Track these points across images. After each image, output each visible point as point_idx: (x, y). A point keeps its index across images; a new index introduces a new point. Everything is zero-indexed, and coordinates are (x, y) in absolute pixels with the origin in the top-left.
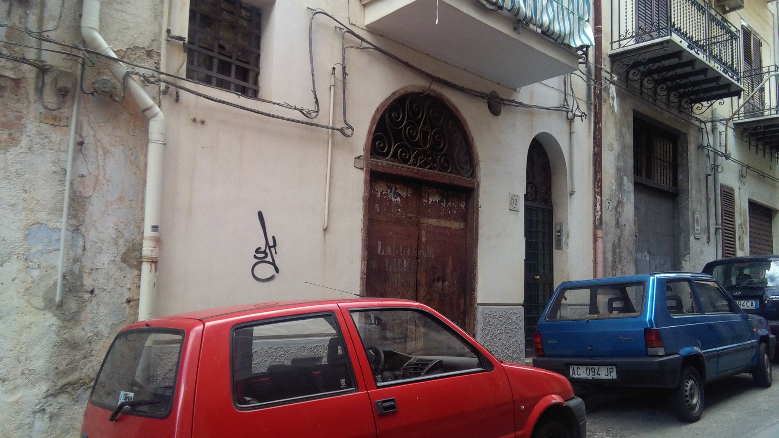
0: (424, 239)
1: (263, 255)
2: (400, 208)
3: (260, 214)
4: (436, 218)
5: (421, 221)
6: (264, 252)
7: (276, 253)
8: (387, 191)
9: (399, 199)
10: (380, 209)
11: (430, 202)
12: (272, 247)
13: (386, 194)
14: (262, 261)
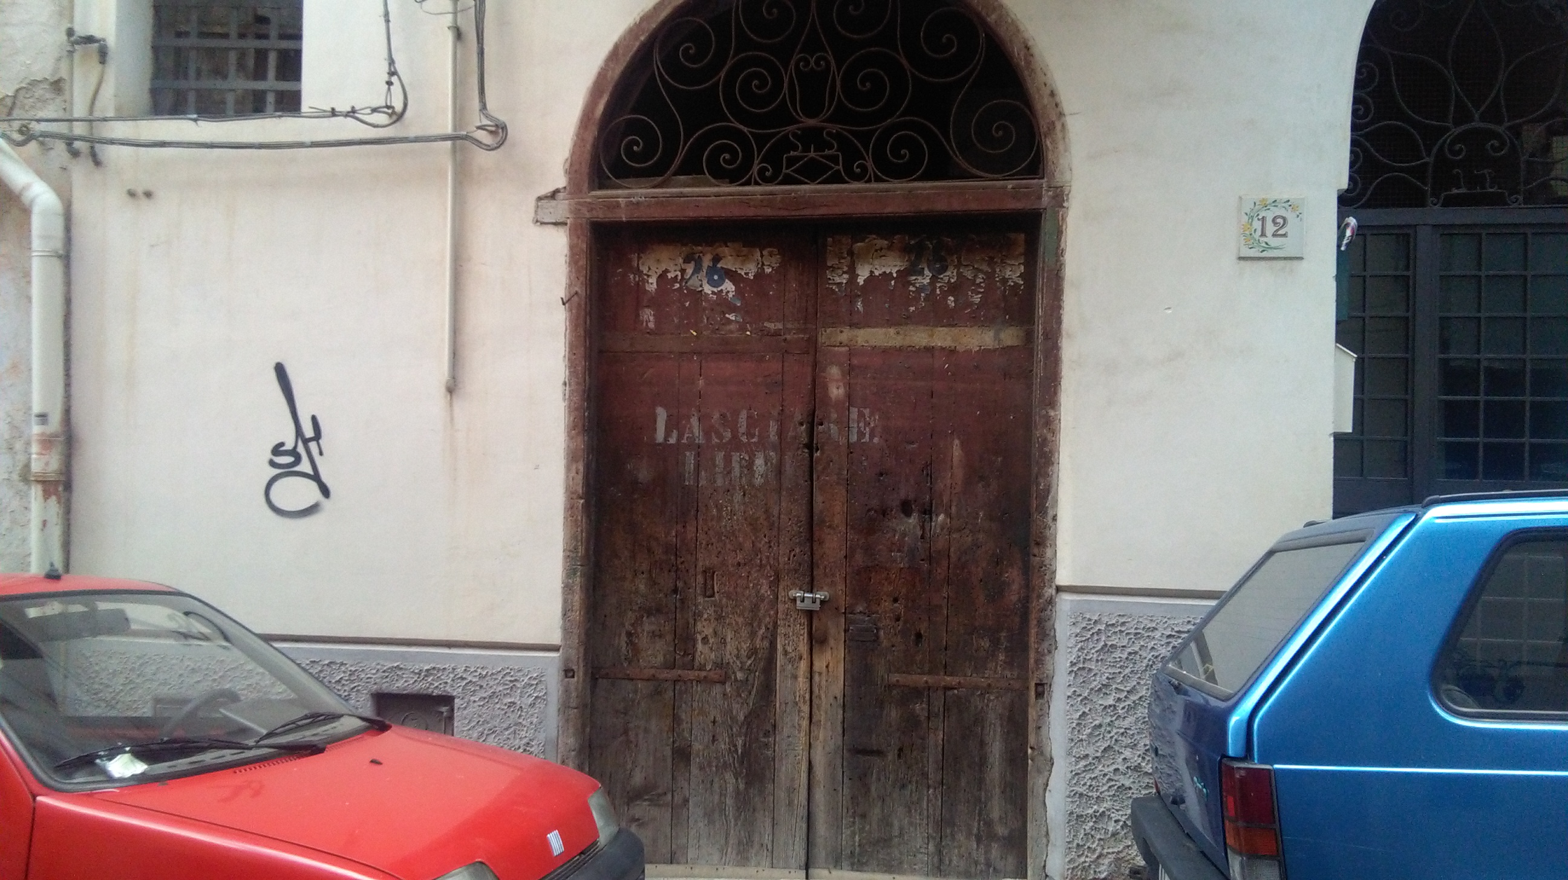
0: (836, 392)
1: (289, 459)
2: (733, 309)
3: (280, 371)
4: (890, 323)
5: (822, 339)
6: (294, 452)
7: (321, 453)
8: (683, 271)
9: (728, 286)
10: (658, 322)
11: (861, 281)
12: (311, 439)
13: (679, 278)
14: (288, 471)
